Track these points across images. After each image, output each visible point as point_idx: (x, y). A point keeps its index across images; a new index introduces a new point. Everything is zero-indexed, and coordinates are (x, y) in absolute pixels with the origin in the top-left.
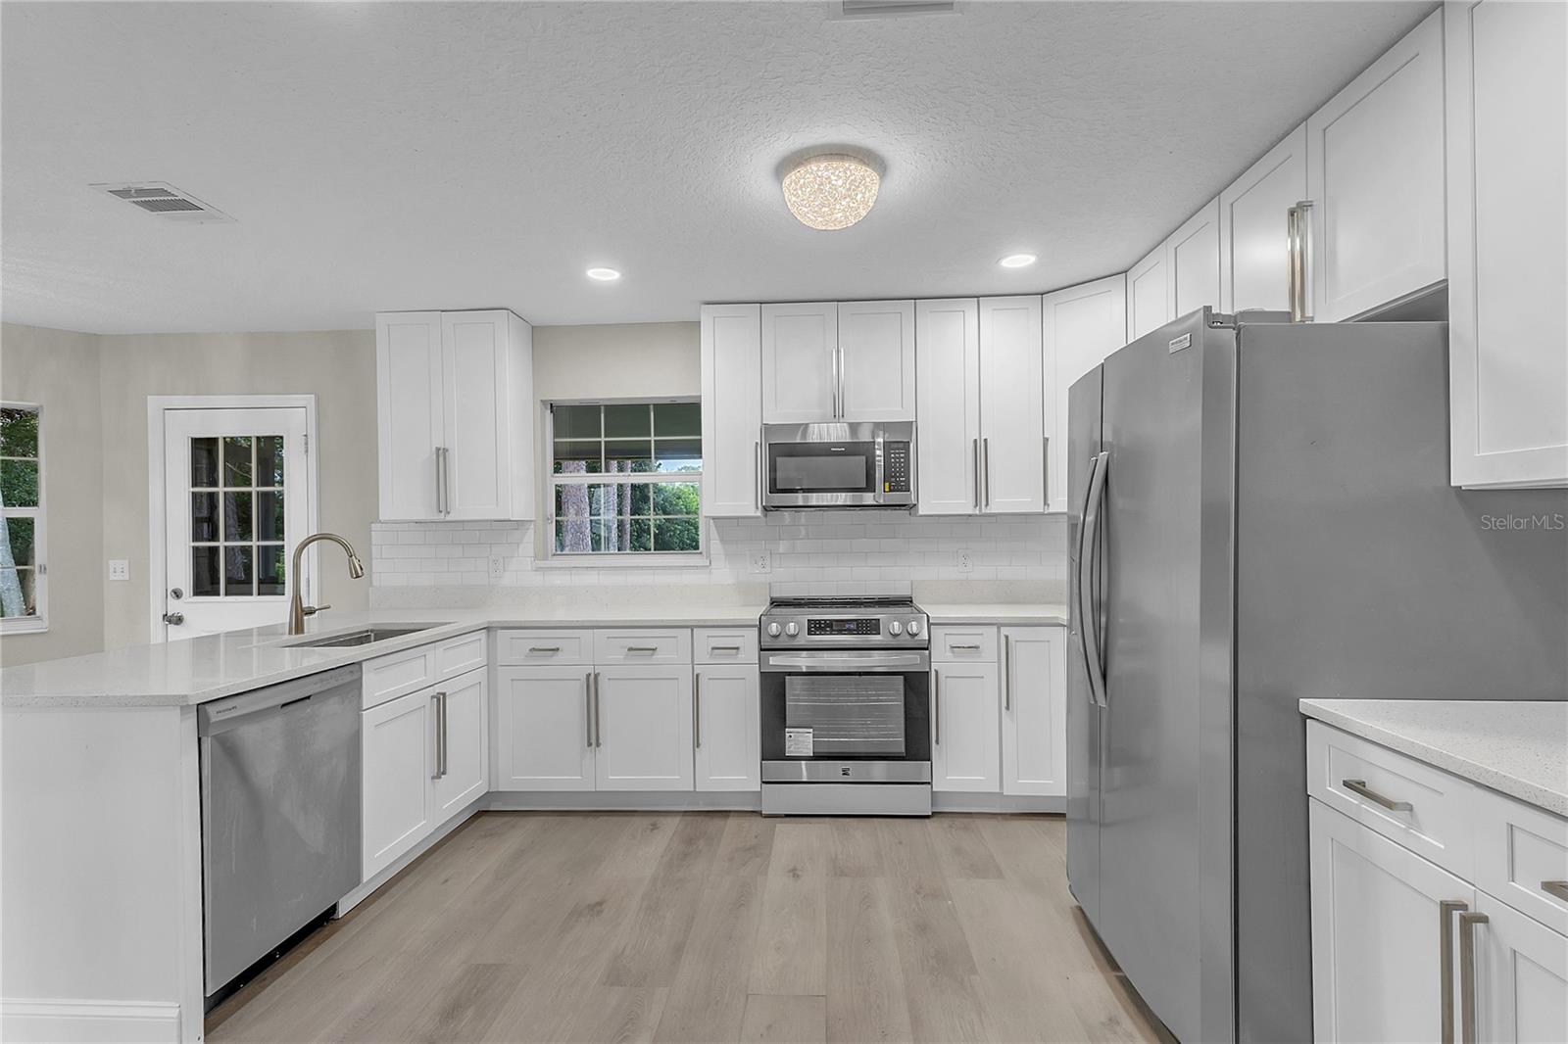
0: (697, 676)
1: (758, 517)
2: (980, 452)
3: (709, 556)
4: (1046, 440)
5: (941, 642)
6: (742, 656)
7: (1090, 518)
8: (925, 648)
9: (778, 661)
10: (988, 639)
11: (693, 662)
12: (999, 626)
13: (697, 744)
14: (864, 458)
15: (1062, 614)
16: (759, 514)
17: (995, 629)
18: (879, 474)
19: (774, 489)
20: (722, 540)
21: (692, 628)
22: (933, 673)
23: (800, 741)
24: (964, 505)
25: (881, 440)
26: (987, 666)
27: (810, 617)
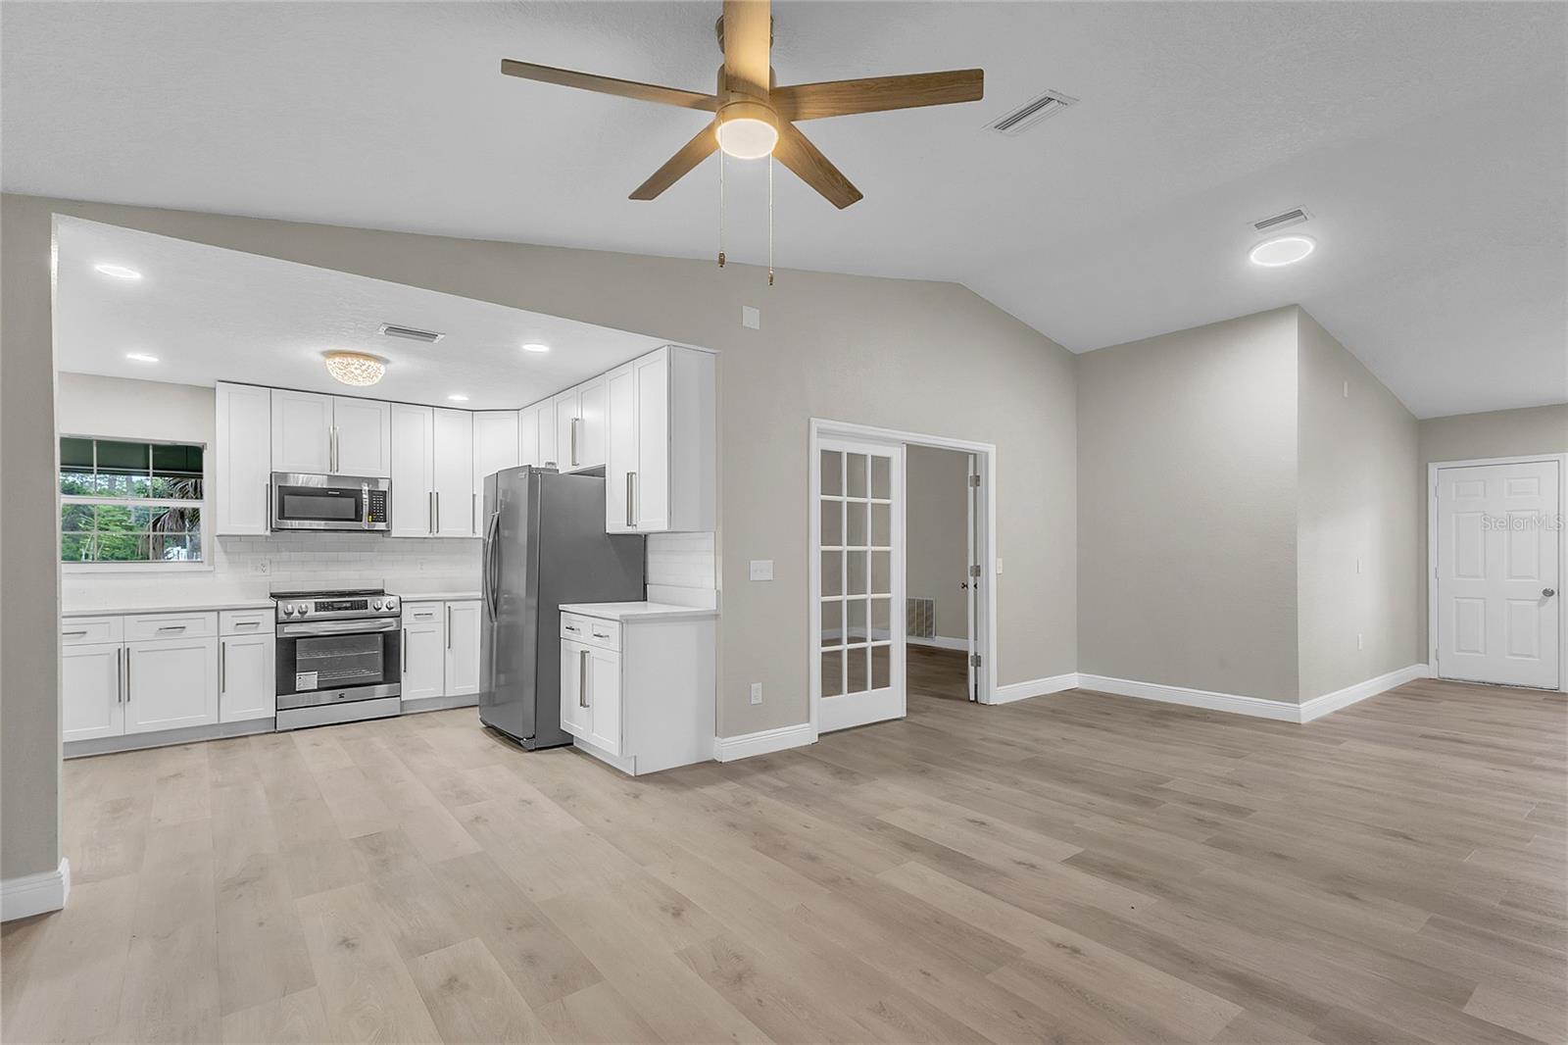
0: (224, 644)
1: (267, 537)
2: (434, 500)
3: (212, 563)
4: (474, 496)
5: (408, 613)
6: (261, 629)
7: (491, 540)
8: (398, 616)
9: (290, 630)
10: (438, 610)
11: (218, 633)
12: (445, 601)
13: (222, 688)
14: (353, 499)
15: (479, 595)
16: (268, 533)
17: (442, 603)
18: (366, 510)
19: (282, 516)
20: (226, 552)
21: (218, 611)
22: (403, 631)
23: (307, 680)
24: (423, 531)
25: (366, 488)
26: (437, 625)
27: (316, 600)
